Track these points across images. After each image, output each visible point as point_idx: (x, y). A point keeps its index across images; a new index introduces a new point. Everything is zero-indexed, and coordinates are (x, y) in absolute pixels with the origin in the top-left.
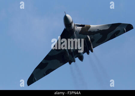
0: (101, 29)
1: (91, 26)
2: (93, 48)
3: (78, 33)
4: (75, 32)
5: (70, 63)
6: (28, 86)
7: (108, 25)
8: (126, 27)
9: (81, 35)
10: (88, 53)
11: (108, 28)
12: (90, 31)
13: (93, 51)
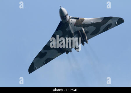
0: (95, 22)
1: (85, 18)
2: (88, 39)
3: (73, 25)
4: (70, 24)
5: (67, 54)
6: (30, 73)
7: (101, 18)
8: (117, 21)
9: (76, 27)
10: (83, 44)
11: (100, 21)
12: (84, 24)
13: (88, 42)
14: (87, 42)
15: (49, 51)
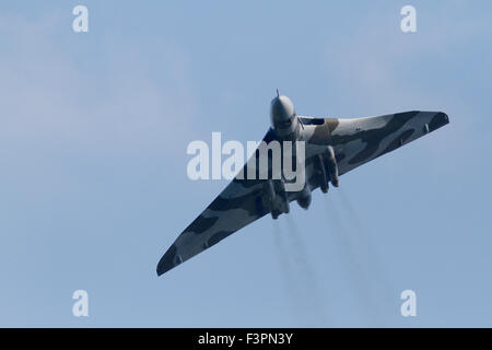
0: (366, 129)
1: (340, 120)
2: (340, 175)
5: (275, 217)
6: (159, 275)
7: (385, 117)
8: (429, 120)
9: (311, 145)
10: (325, 189)
11: (383, 124)
12: (336, 136)
13: (339, 183)
14: (335, 183)
15: (226, 213)
